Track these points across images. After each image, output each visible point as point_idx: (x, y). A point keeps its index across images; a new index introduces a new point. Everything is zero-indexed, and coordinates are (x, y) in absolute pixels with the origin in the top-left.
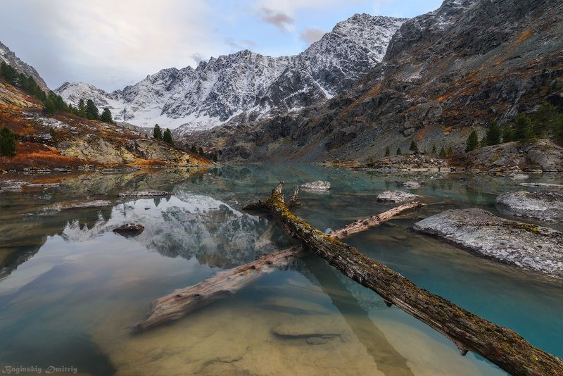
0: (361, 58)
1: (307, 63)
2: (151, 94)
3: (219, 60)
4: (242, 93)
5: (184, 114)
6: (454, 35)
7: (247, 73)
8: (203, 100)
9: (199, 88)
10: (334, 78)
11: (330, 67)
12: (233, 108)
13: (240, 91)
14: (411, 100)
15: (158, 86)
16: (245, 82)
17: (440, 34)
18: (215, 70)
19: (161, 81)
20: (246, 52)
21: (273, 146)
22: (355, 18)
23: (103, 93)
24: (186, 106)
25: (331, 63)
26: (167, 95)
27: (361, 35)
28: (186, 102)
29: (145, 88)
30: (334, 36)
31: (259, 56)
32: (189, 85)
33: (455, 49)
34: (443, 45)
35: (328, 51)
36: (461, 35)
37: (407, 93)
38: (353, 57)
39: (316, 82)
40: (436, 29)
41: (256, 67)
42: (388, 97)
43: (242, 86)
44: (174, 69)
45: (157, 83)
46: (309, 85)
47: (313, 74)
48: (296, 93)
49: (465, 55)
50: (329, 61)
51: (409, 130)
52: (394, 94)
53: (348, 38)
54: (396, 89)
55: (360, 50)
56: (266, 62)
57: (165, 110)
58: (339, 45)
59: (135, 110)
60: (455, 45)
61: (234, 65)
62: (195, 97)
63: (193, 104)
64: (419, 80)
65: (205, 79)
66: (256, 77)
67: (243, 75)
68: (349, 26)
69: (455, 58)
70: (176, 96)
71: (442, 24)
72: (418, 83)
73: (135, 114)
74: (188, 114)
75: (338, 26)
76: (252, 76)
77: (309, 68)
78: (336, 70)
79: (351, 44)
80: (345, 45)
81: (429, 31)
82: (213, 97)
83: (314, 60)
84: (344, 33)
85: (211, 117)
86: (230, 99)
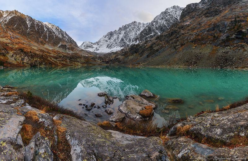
0: (175, 22)
1: (154, 23)
2: (104, 41)
3: (125, 26)
4: (132, 37)
5: (113, 47)
6: (204, 9)
7: (134, 30)
8: (119, 41)
9: (118, 37)
10: (164, 29)
11: (163, 25)
12: (128, 43)
13: (131, 37)
14: (183, 32)
15: (106, 39)
16: (134, 33)
17: (199, 9)
18: (124, 30)
19: (107, 37)
20: (135, 22)
21: (131, 57)
22: (174, 7)
23: (92, 43)
24: (114, 44)
25: (163, 23)
26: (109, 41)
27: (176, 13)
28: (114, 43)
29: (103, 40)
30: (165, 13)
31: (139, 23)
32: (115, 36)
33: (204, 14)
34: (200, 13)
35: (162, 18)
36: (206, 9)
37: (183, 30)
38: (171, 21)
39: (157, 31)
40: (198, 7)
41: (138, 27)
42: (175, 32)
43: (132, 35)
44: (111, 32)
45: (106, 37)
46: (154, 32)
47: (156, 28)
48: (149, 36)
49: (207, 16)
50: (162, 22)
51: (178, 46)
52: (177, 30)
53: (171, 14)
54: (179, 28)
55: (174, 18)
56: (142, 25)
57: (107, 46)
58: (167, 16)
59: (100, 47)
60: (204, 13)
61: (130, 27)
62: (117, 40)
63: (116, 43)
64: (189, 25)
65: (120, 34)
66: (138, 31)
67: (133, 31)
68: (172, 10)
69: (204, 17)
70: (111, 41)
71: (200, 6)
72: (188, 26)
73: (99, 49)
74: (114, 47)
75: (167, 9)
76: (136, 31)
77: (155, 25)
78: (165, 26)
79: (171, 16)
80: (169, 16)
81: (196, 8)
82: (122, 40)
83: (157, 22)
84: (169, 12)
85: (121, 47)
86: (127, 40)
